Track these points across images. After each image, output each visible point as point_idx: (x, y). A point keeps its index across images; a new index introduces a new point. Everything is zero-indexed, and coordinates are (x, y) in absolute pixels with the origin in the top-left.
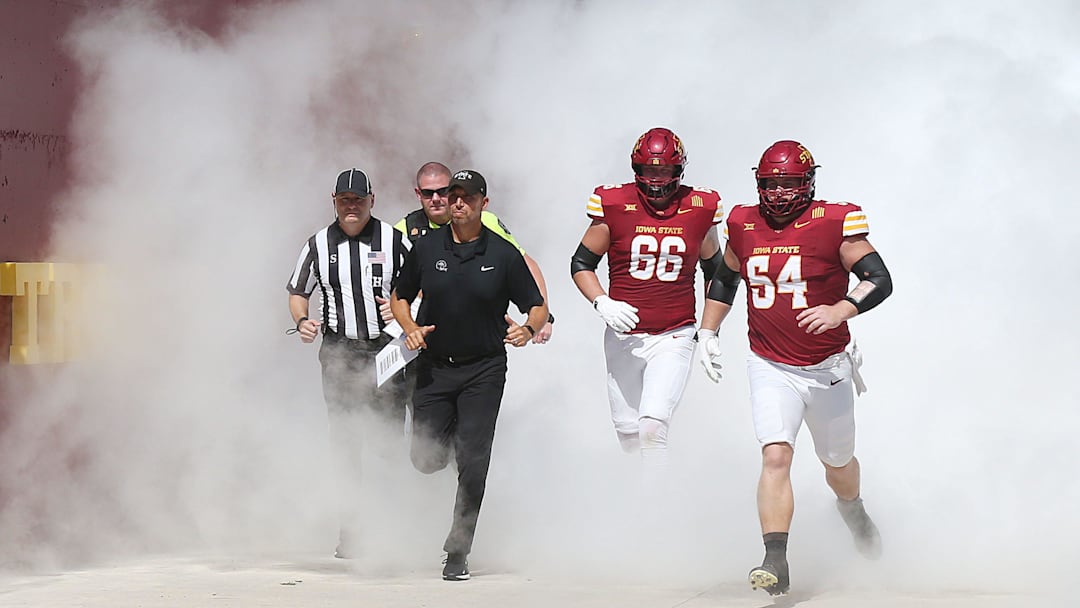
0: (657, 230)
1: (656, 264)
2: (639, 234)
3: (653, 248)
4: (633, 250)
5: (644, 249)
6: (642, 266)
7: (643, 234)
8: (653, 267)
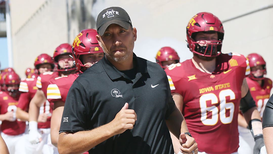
0: (214, 88)
1: (219, 113)
2: (202, 94)
3: (215, 101)
4: (201, 106)
5: (209, 104)
6: (210, 116)
7: (206, 93)
8: (217, 115)
